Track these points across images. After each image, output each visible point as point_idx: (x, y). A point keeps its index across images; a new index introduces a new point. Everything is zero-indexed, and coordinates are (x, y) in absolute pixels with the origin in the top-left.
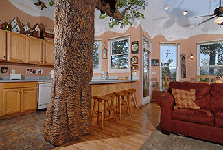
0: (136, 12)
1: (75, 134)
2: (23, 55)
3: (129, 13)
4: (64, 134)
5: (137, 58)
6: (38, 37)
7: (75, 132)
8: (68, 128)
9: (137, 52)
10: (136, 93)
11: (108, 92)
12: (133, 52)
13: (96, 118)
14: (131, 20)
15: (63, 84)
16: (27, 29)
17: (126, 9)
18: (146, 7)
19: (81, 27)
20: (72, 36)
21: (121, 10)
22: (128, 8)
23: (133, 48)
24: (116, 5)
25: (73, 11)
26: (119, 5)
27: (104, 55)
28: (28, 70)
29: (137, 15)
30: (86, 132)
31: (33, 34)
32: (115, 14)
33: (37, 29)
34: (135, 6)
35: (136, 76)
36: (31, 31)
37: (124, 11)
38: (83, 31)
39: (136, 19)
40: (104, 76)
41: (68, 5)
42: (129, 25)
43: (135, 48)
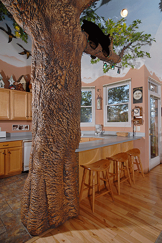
0: (139, 50)
1: (56, 220)
2: (8, 112)
3: (129, 52)
4: (42, 220)
5: (141, 109)
6: (23, 90)
7: (57, 218)
8: (48, 212)
9: (141, 100)
10: (140, 155)
11: (102, 156)
12: (135, 101)
13: (87, 191)
14: (131, 61)
15: (41, 156)
16: (12, 82)
17: (125, 48)
18: (153, 42)
19: (63, 82)
20: (51, 95)
21: (117, 49)
22: (128, 47)
23: (135, 96)
24: (111, 45)
25: (52, 63)
26: (116, 44)
27: (99, 105)
28: (14, 126)
29: (140, 55)
30: (72, 215)
31: (18, 87)
32: (109, 57)
33: (23, 81)
34: (137, 42)
35: (140, 131)
36: (16, 84)
37: (123, 50)
38: (66, 87)
39: (139, 60)
40: (98, 131)
41: (45, 57)
42: (129, 67)
43: (138, 95)
